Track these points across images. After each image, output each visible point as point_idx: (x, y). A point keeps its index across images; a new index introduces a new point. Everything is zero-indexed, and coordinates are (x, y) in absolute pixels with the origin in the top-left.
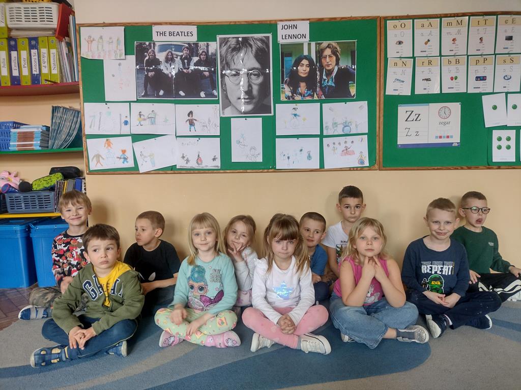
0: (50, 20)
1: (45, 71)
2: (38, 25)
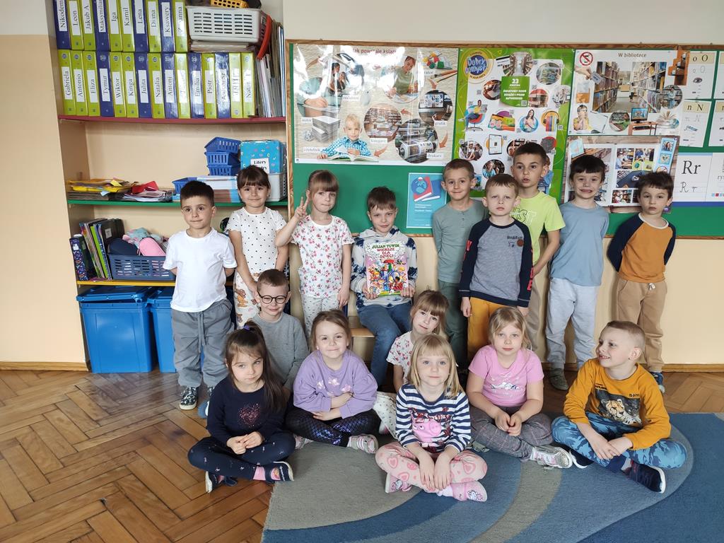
0: (248, 30)
1: (236, 98)
2: (233, 37)
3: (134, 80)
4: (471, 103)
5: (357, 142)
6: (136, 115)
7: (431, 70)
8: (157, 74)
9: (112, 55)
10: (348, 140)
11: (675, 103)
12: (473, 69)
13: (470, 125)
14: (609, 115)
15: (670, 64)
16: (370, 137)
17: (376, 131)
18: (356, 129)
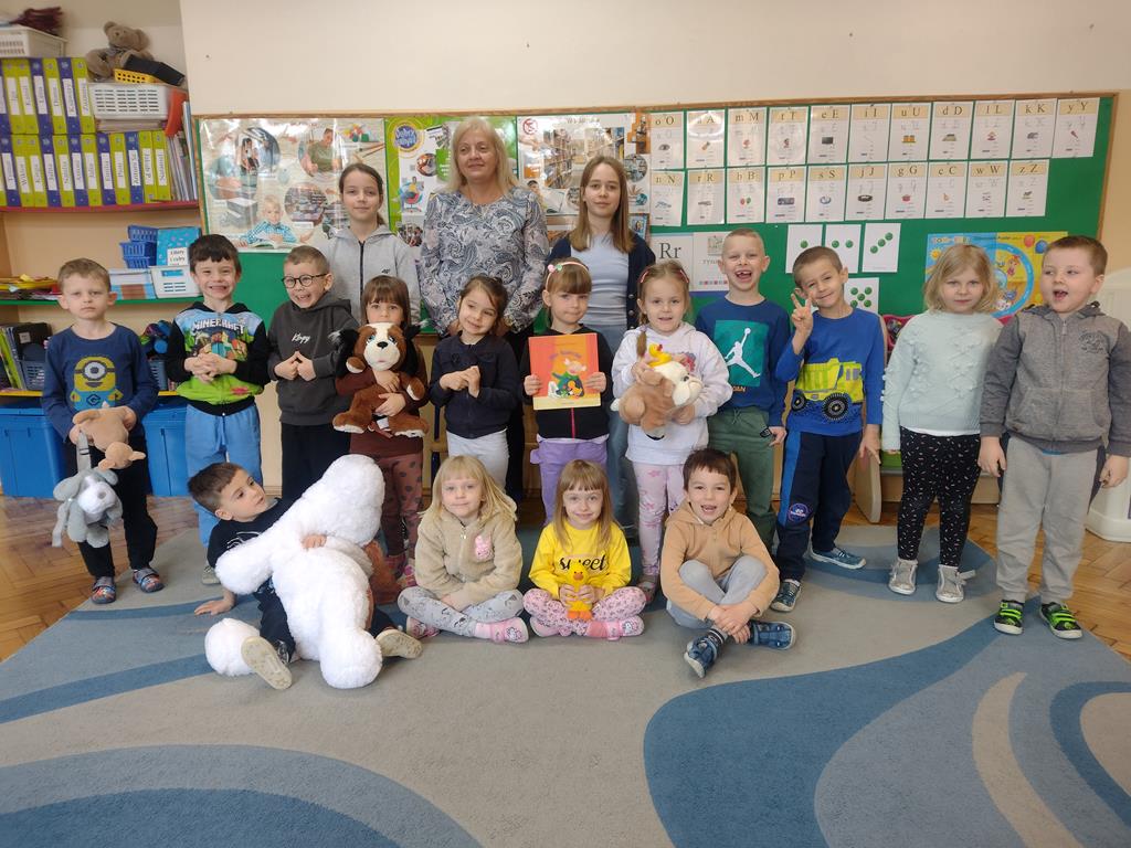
0: (155, 107)
1: (149, 181)
2: (138, 114)
3: (39, 166)
4: (404, 180)
5: (278, 227)
6: (45, 204)
7: (354, 144)
8: (64, 159)
9: (15, 139)
10: (269, 225)
11: (640, 175)
12: (402, 141)
13: (406, 206)
14: (566, 191)
15: (628, 130)
16: (293, 220)
17: (299, 213)
18: (276, 212)
